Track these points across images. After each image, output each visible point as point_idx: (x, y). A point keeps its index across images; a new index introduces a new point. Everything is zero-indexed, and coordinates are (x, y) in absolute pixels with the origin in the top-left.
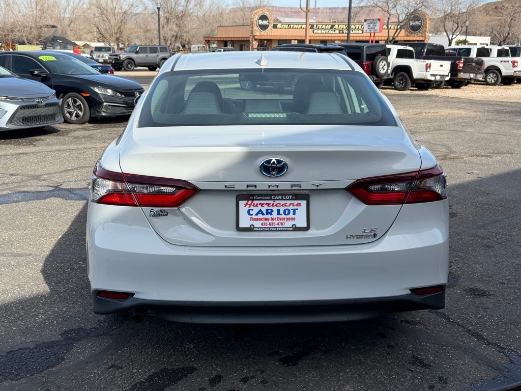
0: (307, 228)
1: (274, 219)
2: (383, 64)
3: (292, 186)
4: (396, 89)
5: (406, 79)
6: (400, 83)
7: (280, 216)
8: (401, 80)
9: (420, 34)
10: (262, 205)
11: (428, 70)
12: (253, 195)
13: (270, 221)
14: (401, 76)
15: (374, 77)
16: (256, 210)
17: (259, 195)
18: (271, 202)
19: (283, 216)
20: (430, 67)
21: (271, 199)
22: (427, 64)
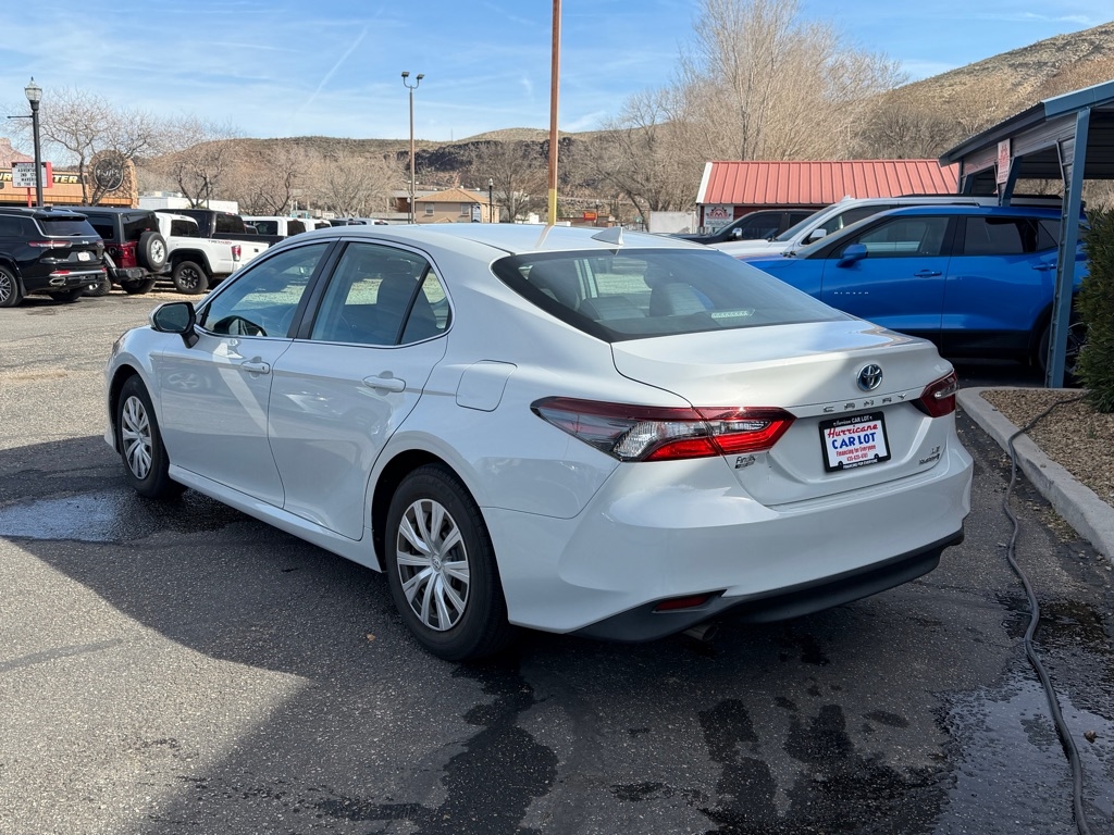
0: (888, 457)
1: (857, 450)
2: (157, 246)
3: (884, 401)
4: (180, 291)
5: (197, 273)
6: (186, 280)
7: (862, 446)
8: (187, 275)
9: (121, 194)
10: (843, 432)
11: (238, 258)
12: (835, 421)
13: (855, 454)
14: (187, 268)
15: (143, 269)
16: (839, 440)
17: (841, 420)
18: (851, 427)
19: (865, 445)
20: (239, 252)
21: (851, 424)
22: (233, 248)
